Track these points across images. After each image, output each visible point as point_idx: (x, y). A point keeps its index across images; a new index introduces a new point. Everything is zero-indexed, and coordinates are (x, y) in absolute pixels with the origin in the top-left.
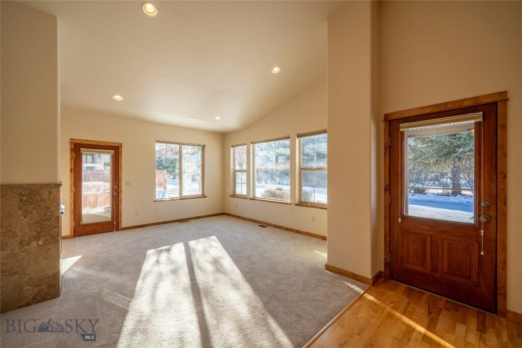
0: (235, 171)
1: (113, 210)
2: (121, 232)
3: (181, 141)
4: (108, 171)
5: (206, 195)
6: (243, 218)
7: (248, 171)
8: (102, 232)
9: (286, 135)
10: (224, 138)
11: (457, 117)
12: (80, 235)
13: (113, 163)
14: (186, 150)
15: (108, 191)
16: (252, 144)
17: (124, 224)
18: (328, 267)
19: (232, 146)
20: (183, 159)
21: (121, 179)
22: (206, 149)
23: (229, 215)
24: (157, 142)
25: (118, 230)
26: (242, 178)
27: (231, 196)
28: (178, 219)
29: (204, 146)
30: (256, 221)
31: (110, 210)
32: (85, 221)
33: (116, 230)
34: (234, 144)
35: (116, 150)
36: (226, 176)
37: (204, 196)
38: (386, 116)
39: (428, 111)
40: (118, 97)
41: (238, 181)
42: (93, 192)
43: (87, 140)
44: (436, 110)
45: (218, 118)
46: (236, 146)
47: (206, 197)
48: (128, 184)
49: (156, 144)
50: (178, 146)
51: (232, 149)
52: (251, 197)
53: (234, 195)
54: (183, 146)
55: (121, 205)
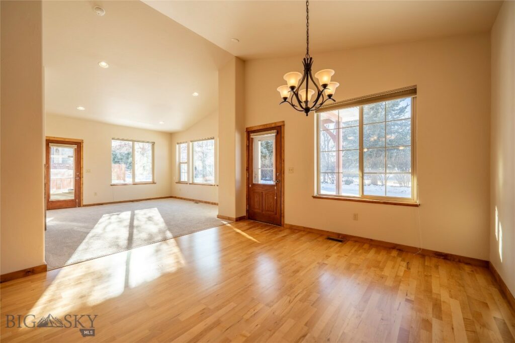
0: (180, 163)
1: (76, 191)
2: (83, 208)
3: (134, 139)
4: (72, 162)
5: (155, 182)
6: (185, 199)
7: (188, 163)
8: (66, 208)
9: (212, 136)
10: (171, 137)
11: (269, 132)
12: (49, 209)
13: (76, 155)
14: (137, 146)
15: (72, 176)
16: (191, 142)
17: (85, 202)
18: (219, 217)
19: (178, 144)
20: (136, 152)
21: (83, 167)
22: (156, 145)
23: (175, 197)
24: (113, 139)
25: (80, 206)
26: (184, 167)
27: (177, 183)
28: (131, 199)
29: (154, 143)
30: (193, 200)
31: (74, 191)
32: (52, 198)
33: (79, 207)
34: (179, 142)
35: (78, 145)
36: (172, 166)
37: (154, 183)
38: (247, 128)
39: (261, 128)
40: (81, 108)
41: (182, 170)
42: (59, 177)
43: (54, 137)
44: (264, 127)
45: (161, 123)
46: (181, 143)
47: (156, 183)
48: (88, 171)
49: (112, 141)
50: (131, 143)
51: (177, 146)
52: (191, 182)
53: (179, 182)
54: (135, 143)
55: (82, 187)
